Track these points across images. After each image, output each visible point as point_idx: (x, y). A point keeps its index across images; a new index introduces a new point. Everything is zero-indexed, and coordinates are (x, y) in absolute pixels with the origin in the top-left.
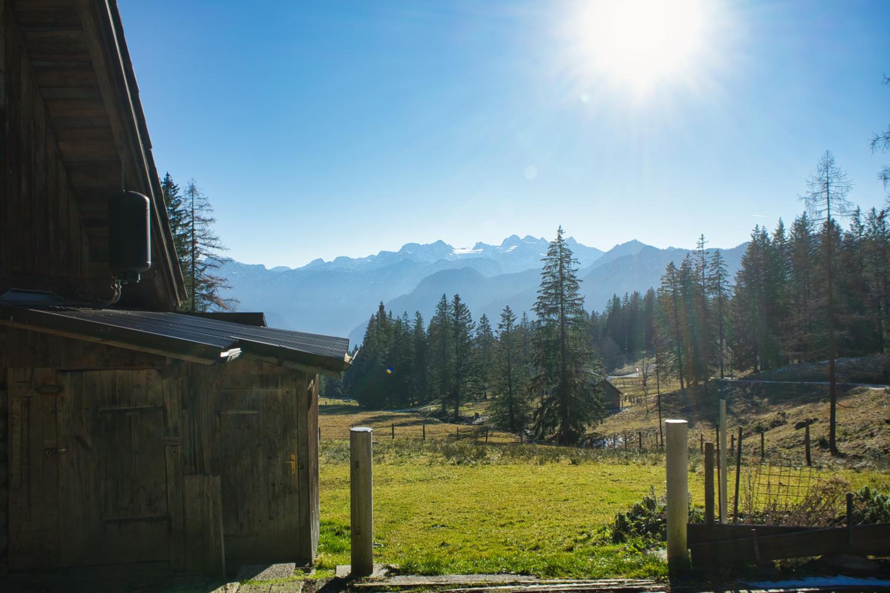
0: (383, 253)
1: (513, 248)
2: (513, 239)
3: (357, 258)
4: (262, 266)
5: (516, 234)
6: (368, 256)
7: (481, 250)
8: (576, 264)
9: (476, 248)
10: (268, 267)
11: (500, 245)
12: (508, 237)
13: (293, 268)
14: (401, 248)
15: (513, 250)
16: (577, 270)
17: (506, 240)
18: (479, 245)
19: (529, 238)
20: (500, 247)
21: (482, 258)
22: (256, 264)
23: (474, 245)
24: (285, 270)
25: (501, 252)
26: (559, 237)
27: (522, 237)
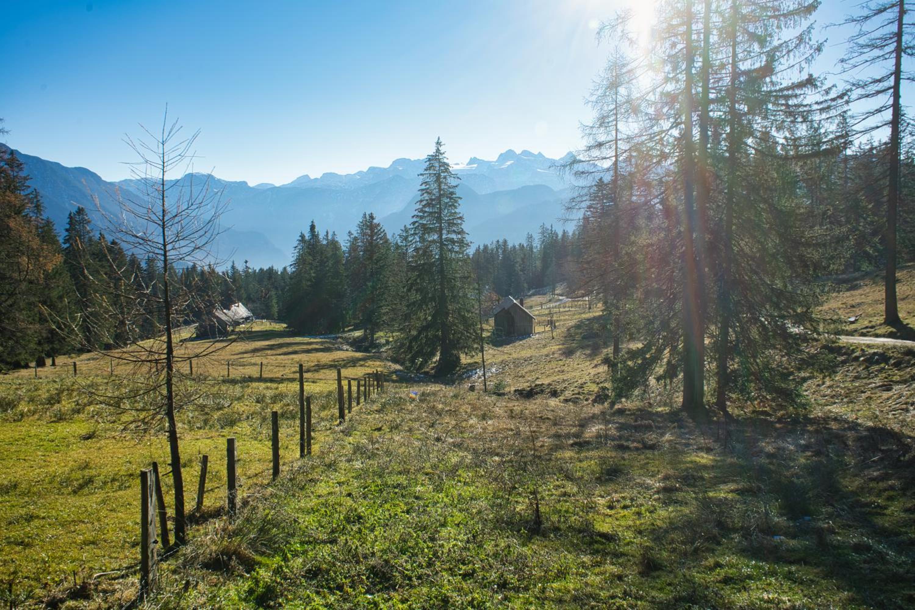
0: (372, 169)
1: (509, 163)
2: (510, 154)
3: (345, 174)
4: (245, 183)
5: (513, 149)
6: (356, 172)
7: (476, 165)
8: (456, 179)
9: (469, 164)
10: (251, 184)
11: (495, 160)
12: (504, 151)
13: (277, 185)
14: (391, 163)
15: (509, 166)
16: (456, 186)
17: (501, 155)
18: (473, 161)
19: (525, 153)
20: (495, 162)
21: (475, 175)
22: (238, 181)
23: (468, 161)
24: (269, 187)
25: (496, 168)
26: (438, 150)
27: (518, 151)
